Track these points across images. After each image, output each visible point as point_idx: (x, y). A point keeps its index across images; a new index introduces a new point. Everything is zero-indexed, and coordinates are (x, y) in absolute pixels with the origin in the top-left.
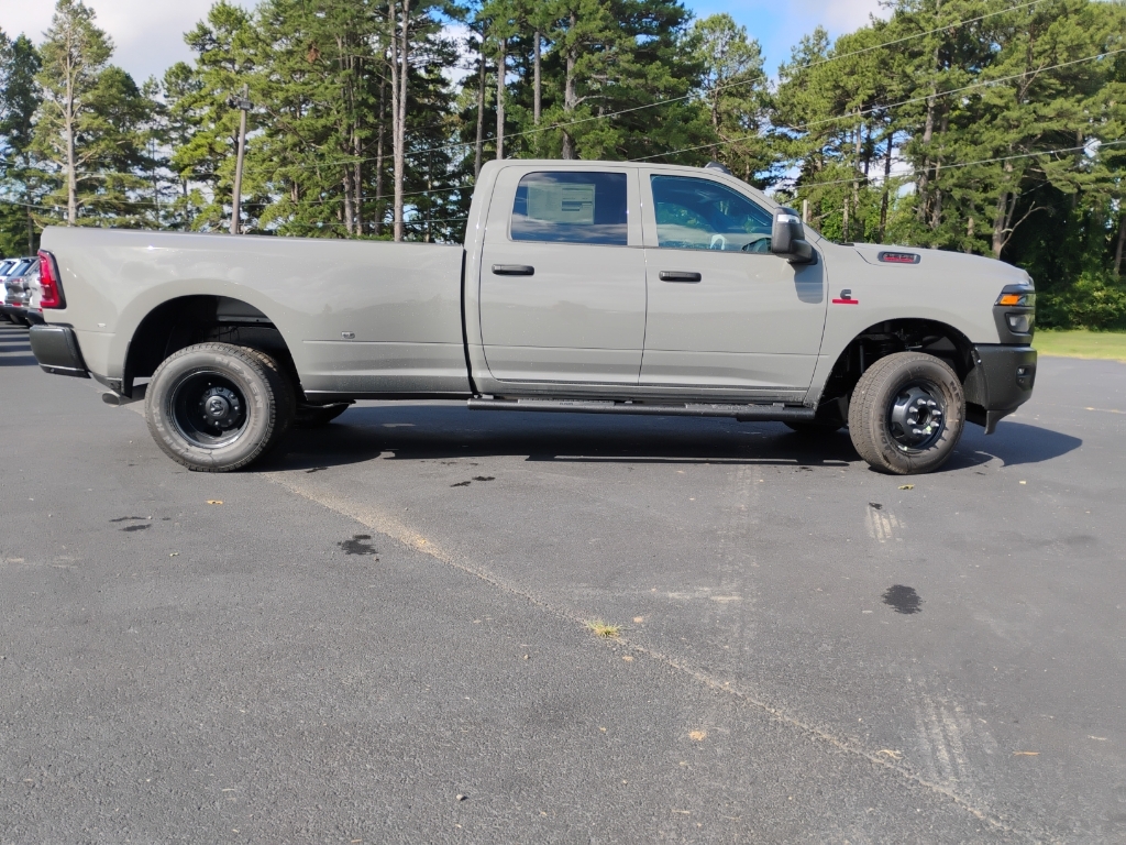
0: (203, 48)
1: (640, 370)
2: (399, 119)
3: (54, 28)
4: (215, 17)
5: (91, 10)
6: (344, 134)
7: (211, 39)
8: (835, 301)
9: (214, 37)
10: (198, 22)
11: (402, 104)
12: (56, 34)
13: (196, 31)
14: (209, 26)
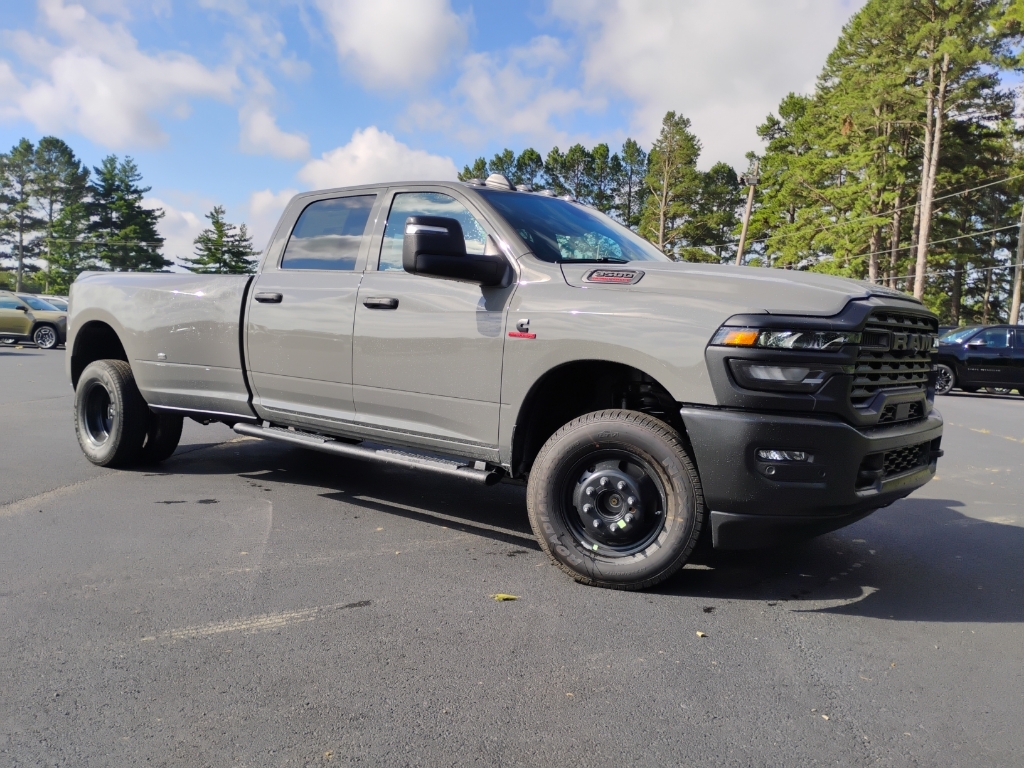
0: (772, 138)
1: (354, 406)
2: (928, 176)
3: (660, 138)
4: (783, 111)
5: (688, 120)
6: (873, 198)
7: (779, 129)
8: (511, 335)
9: (781, 126)
10: (768, 115)
11: (934, 162)
12: (662, 143)
13: (766, 123)
14: (777, 117)
